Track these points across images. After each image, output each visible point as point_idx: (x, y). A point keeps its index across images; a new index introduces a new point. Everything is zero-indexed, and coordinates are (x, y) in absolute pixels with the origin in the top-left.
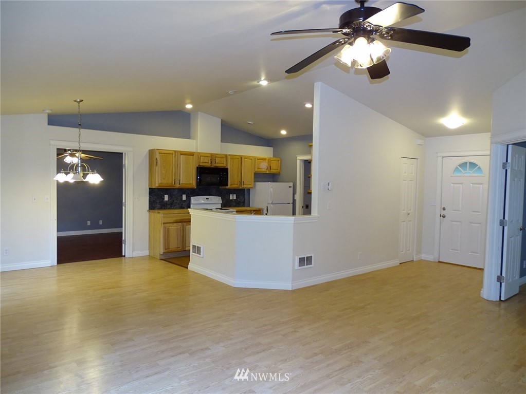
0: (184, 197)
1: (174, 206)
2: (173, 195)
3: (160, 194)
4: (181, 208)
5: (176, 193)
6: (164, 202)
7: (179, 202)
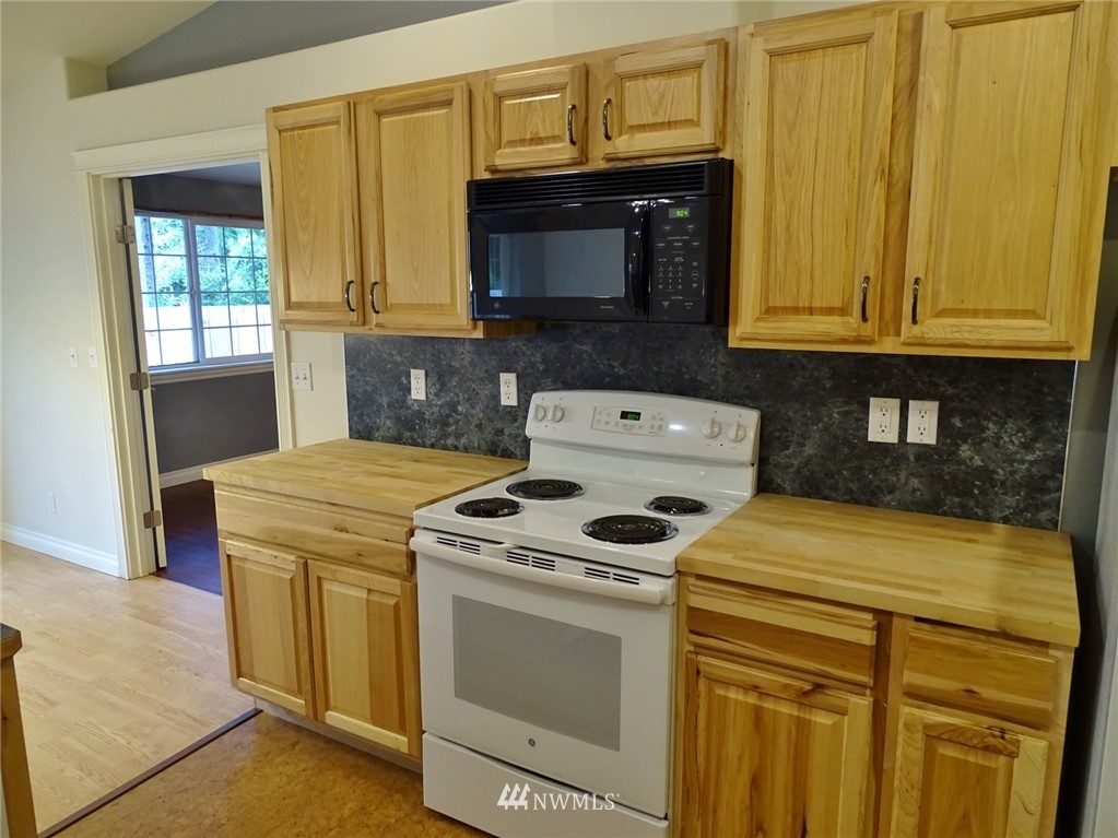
0: (508, 391)
1: (458, 436)
2: (453, 371)
3: (391, 363)
4: (493, 455)
5: (466, 363)
6: (408, 408)
7: (481, 415)
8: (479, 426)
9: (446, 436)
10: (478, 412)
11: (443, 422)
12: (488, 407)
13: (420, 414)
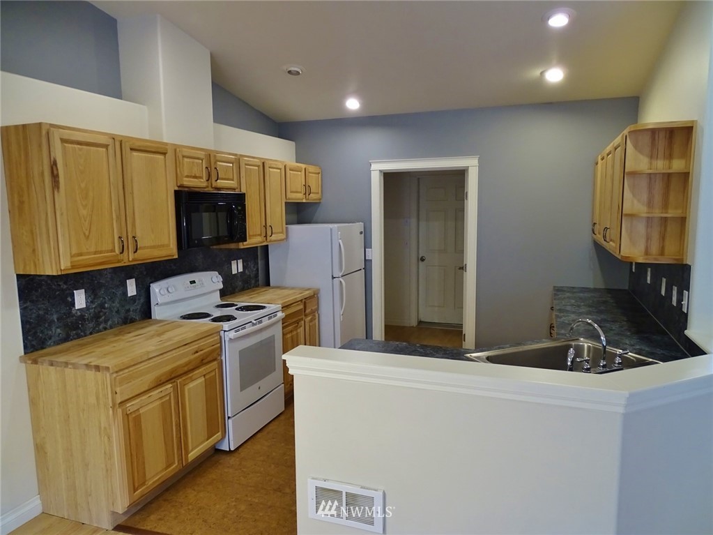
0: (132, 288)
1: (106, 321)
2: (100, 286)
3: (59, 290)
4: (125, 324)
5: (108, 279)
6: (74, 316)
7: (118, 305)
8: (118, 312)
9: (98, 325)
10: (116, 304)
11: (96, 317)
12: (121, 300)
13: (82, 318)
